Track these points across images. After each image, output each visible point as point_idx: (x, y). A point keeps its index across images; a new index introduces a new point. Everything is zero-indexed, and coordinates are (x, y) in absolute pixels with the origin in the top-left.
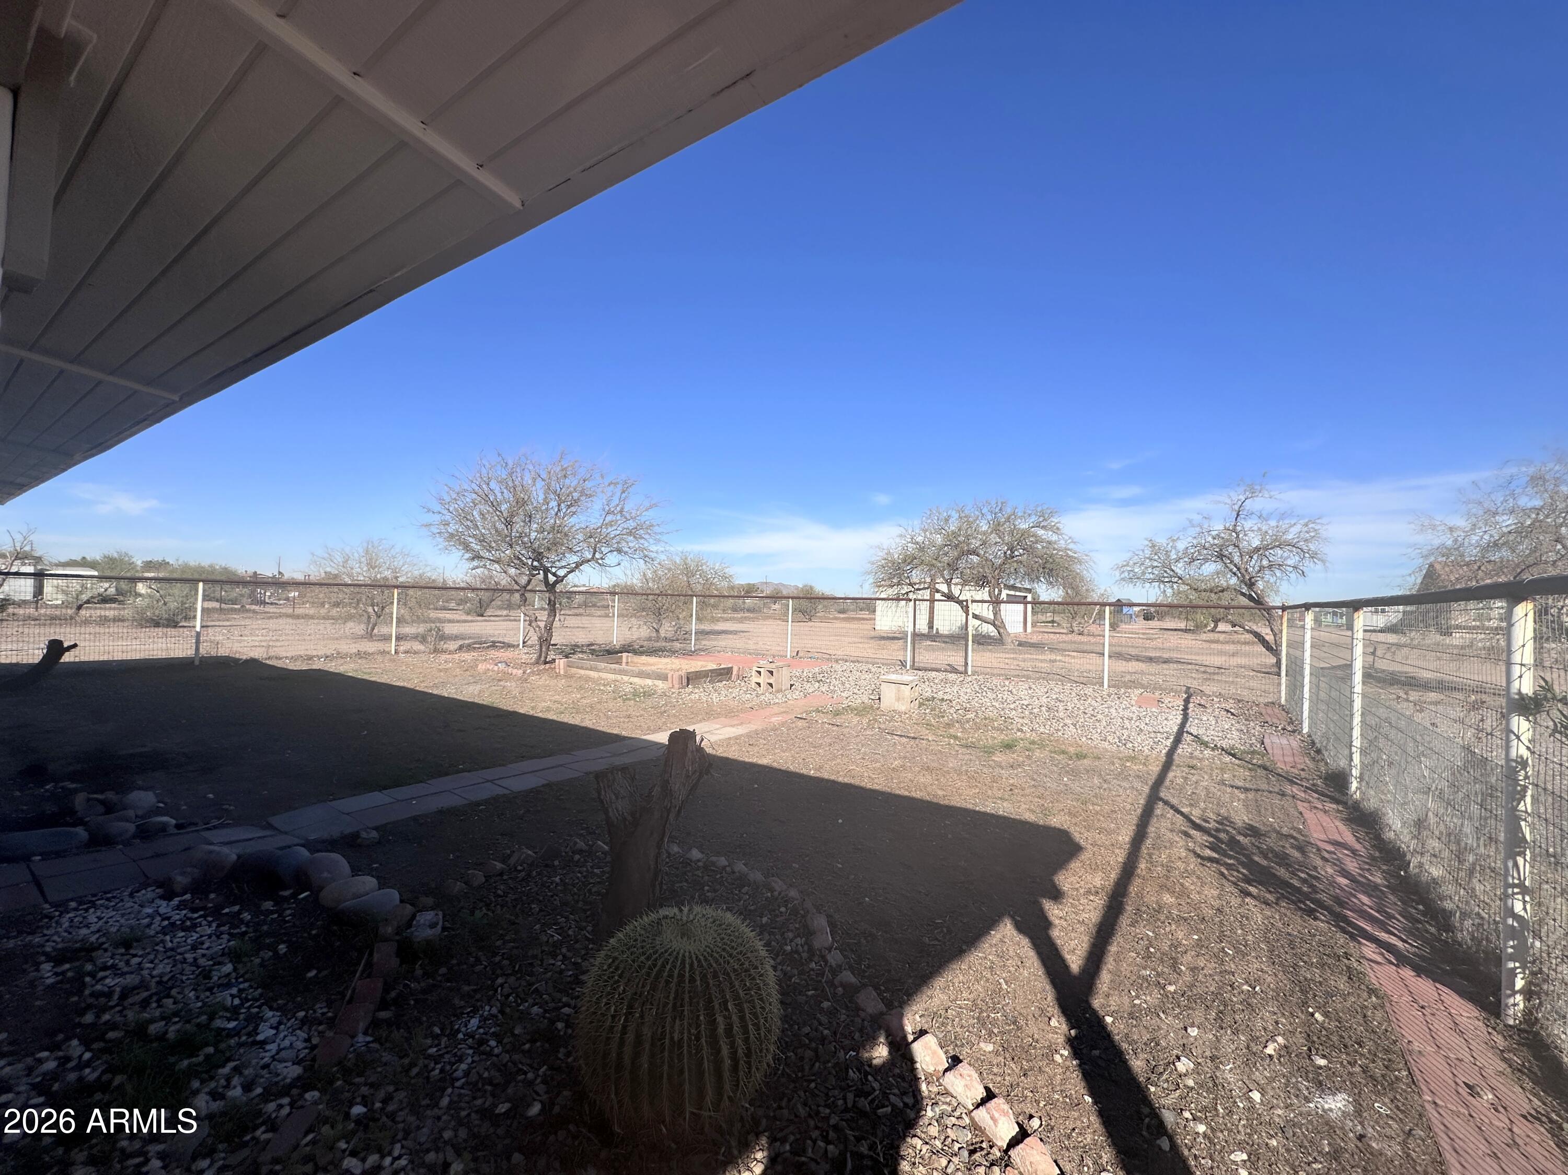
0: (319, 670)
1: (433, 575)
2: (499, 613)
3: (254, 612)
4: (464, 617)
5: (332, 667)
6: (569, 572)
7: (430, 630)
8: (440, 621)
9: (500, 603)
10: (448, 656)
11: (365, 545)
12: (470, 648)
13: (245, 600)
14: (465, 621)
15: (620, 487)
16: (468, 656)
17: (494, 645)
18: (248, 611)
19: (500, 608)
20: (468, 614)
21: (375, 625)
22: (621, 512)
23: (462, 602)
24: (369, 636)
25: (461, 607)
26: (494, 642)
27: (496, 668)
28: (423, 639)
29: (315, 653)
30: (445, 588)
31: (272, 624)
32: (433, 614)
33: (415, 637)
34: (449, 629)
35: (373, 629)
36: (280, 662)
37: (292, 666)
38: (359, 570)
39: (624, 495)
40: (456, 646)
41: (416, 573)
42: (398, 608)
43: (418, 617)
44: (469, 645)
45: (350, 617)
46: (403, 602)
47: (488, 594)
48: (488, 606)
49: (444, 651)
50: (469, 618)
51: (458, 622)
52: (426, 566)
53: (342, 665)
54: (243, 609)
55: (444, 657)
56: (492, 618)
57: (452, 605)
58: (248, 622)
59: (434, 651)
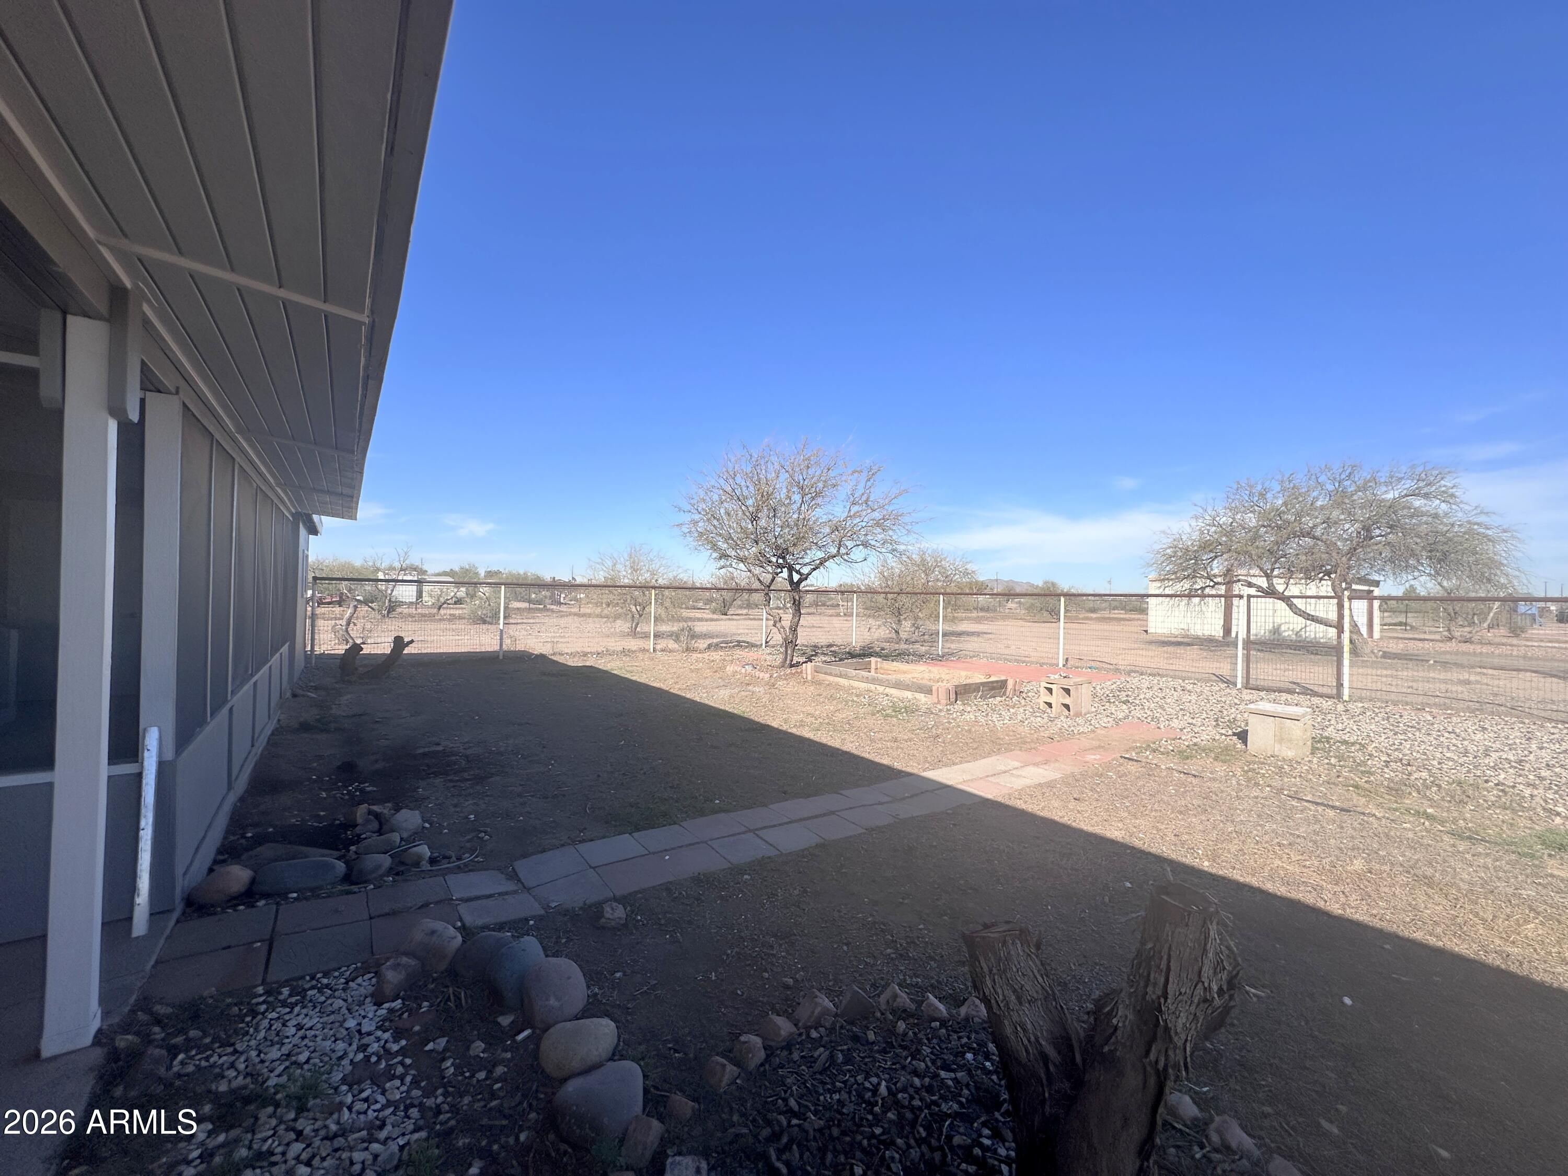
0: (591, 666)
1: (684, 577)
2: (740, 612)
3: (552, 611)
4: (711, 616)
5: (602, 664)
6: (814, 569)
7: (683, 630)
8: (690, 619)
9: (740, 603)
10: (699, 655)
11: (629, 549)
12: (716, 647)
13: (548, 601)
14: (712, 620)
15: (865, 474)
16: (716, 656)
17: (739, 644)
18: (548, 610)
19: (741, 607)
20: (714, 613)
21: (637, 624)
22: (866, 502)
23: (709, 601)
24: (634, 633)
25: (708, 607)
26: (739, 642)
27: (743, 671)
28: (676, 637)
29: (589, 650)
30: (695, 588)
31: (563, 621)
32: (686, 613)
33: (671, 635)
34: (700, 627)
35: (636, 628)
36: (562, 657)
37: (570, 663)
38: (624, 573)
39: (869, 484)
40: (705, 646)
41: (671, 575)
42: (656, 608)
43: (673, 616)
44: (717, 645)
45: (617, 617)
46: (660, 603)
47: (730, 594)
48: (731, 605)
49: (695, 650)
50: (715, 616)
51: (707, 620)
52: (679, 567)
53: (610, 662)
54: (545, 609)
55: (695, 656)
56: (735, 617)
57: (700, 605)
58: (546, 620)
59: (687, 650)
